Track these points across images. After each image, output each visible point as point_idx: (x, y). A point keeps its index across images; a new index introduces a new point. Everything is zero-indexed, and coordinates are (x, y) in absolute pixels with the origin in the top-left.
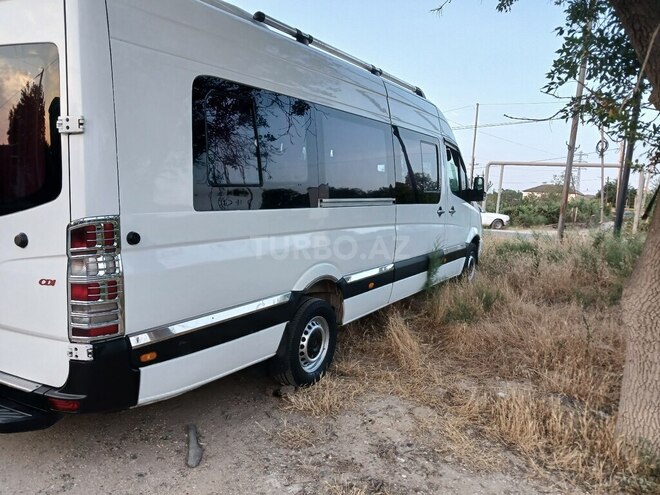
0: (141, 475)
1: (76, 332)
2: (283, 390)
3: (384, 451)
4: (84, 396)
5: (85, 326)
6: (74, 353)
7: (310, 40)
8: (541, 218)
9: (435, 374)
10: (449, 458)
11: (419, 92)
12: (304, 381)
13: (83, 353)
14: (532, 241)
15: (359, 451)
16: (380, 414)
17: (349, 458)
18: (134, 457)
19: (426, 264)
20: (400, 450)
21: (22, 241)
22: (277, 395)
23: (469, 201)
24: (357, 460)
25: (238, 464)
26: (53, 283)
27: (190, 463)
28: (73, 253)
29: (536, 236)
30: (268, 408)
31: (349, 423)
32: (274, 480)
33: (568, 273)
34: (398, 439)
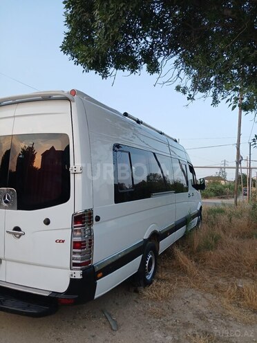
0: (93, 336)
1: (75, 265)
2: (139, 288)
3: (201, 317)
4: (77, 296)
5: (79, 262)
6: (74, 275)
7: (142, 123)
8: (212, 193)
9: (206, 277)
10: (231, 319)
11: (176, 141)
12: (147, 283)
13: (78, 275)
14: (222, 207)
15: (189, 317)
16: (191, 298)
17: (186, 321)
18: (85, 328)
19: (185, 222)
20: (207, 315)
21: (47, 222)
22: (136, 291)
23: (197, 190)
24: (191, 322)
25: (137, 327)
26: (63, 241)
27: (114, 328)
28: (75, 227)
29: (224, 204)
30: (134, 298)
31: (177, 304)
32: (158, 335)
33: (246, 223)
34: (205, 310)
